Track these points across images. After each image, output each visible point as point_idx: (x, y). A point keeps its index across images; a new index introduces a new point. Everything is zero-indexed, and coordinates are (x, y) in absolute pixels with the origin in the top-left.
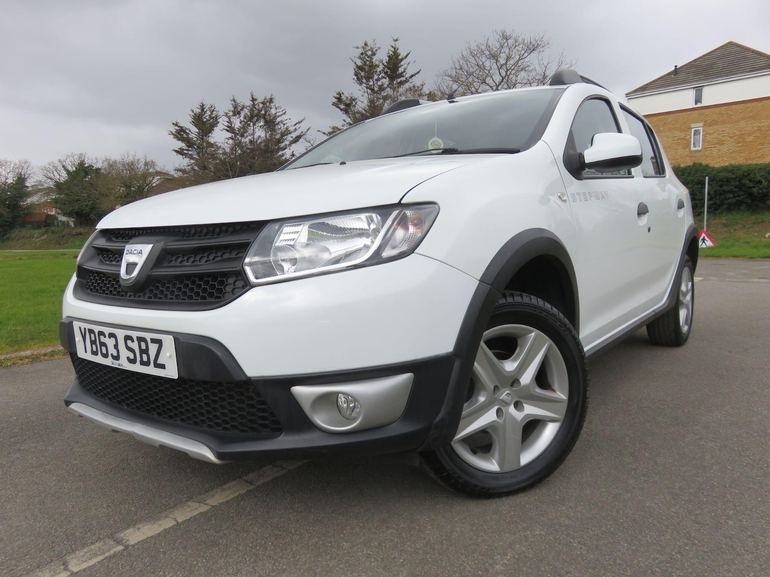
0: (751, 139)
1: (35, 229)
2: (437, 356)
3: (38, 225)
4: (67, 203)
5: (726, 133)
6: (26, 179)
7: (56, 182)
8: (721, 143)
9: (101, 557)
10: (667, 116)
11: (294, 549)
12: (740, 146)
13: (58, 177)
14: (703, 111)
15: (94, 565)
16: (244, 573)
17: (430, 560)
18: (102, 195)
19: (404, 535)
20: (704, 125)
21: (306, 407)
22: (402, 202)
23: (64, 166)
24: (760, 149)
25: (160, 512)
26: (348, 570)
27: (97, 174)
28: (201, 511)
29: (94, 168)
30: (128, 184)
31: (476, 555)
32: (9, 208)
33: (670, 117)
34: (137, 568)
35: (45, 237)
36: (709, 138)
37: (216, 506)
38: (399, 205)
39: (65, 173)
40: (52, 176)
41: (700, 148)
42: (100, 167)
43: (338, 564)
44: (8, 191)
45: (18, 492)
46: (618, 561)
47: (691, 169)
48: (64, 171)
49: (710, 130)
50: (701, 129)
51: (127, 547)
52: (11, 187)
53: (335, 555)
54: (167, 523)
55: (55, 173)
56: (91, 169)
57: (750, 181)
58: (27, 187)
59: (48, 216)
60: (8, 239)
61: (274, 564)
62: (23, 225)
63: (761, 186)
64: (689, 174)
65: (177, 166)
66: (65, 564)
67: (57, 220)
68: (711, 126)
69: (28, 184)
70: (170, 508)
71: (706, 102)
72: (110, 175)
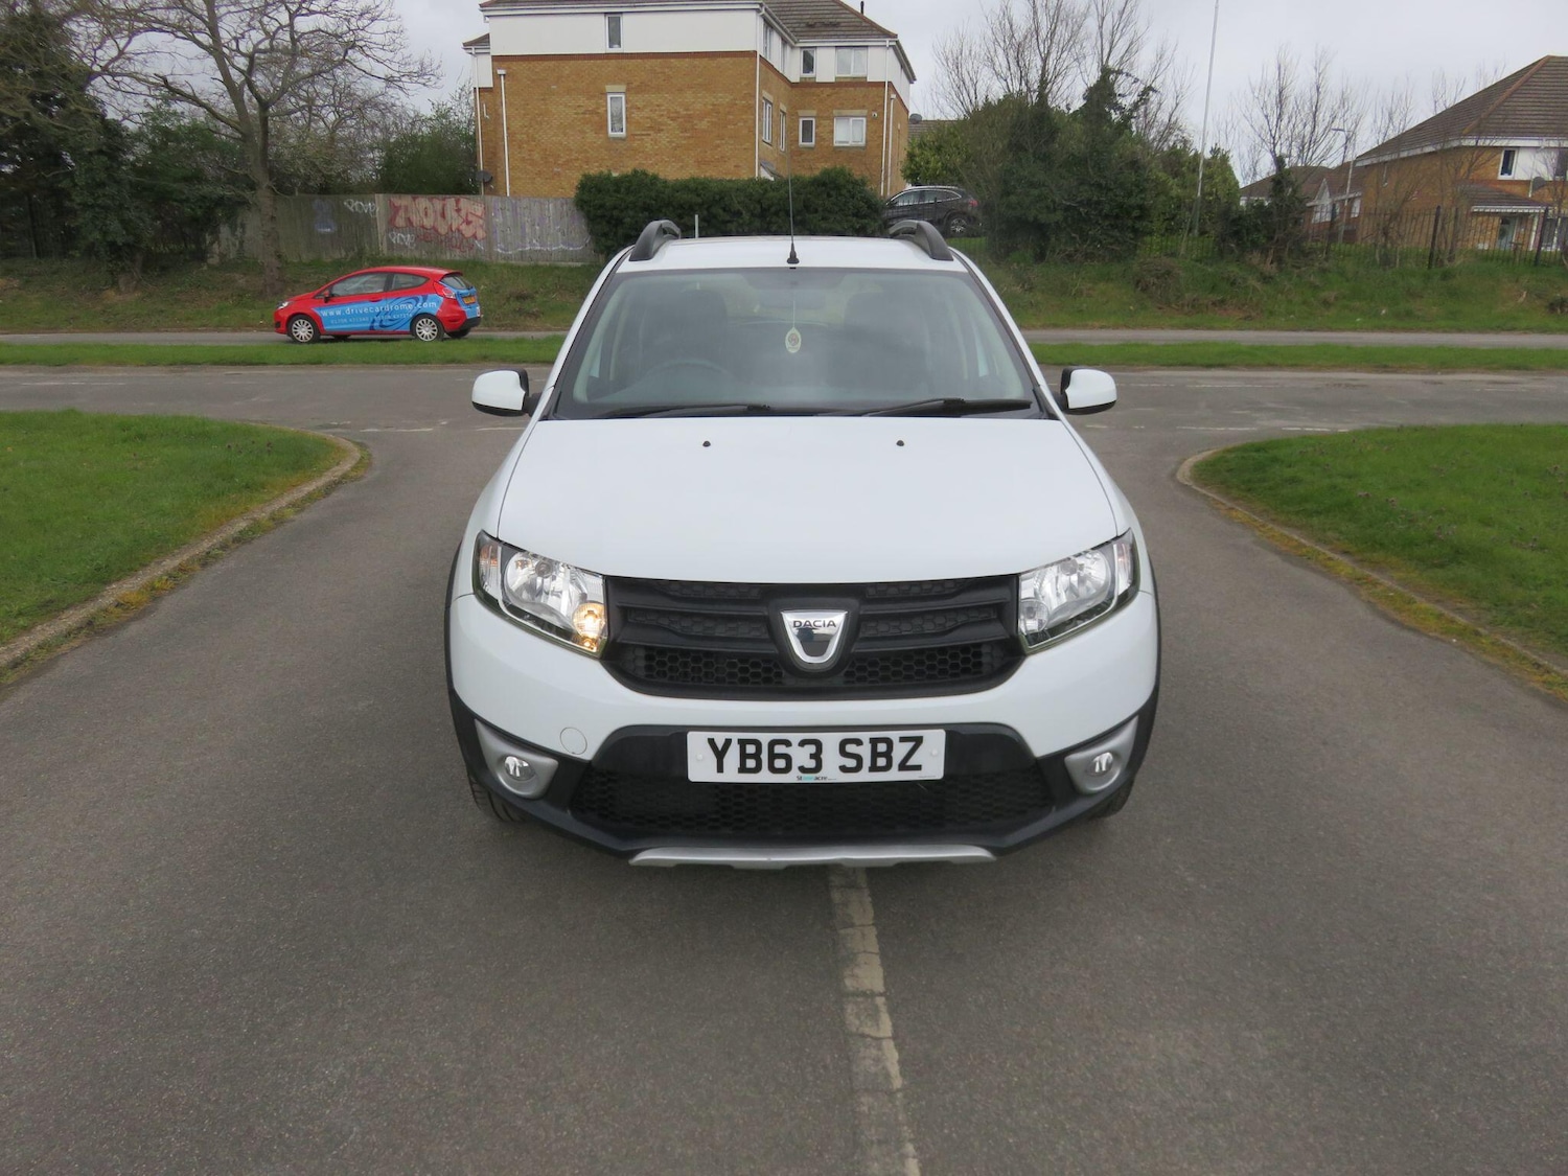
0: (704, 125)
5: (663, 110)
8: (657, 128)
10: (562, 63)
12: (689, 137)
14: (625, 62)
20: (628, 90)
24: (718, 146)
33: (567, 67)
36: (636, 115)
41: (623, 134)
47: (630, 181)
49: (639, 100)
50: (623, 96)
57: (724, 210)
63: (741, 221)
64: (628, 191)
68: (637, 93)
71: (628, 46)
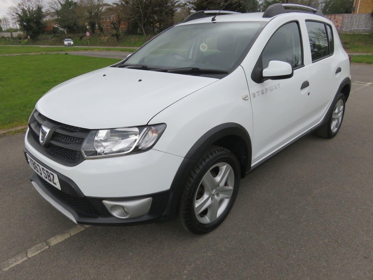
1: (49, 35)
2: (162, 191)
3: (50, 33)
4: (62, 21)
6: (42, 8)
7: (56, 10)
9: (40, 251)
11: (111, 254)
13: (57, 7)
15: (36, 255)
16: (89, 264)
17: (160, 265)
18: (79, 17)
19: (155, 251)
21: (109, 209)
22: (148, 124)
23: (59, 2)
25: (66, 230)
26: (127, 267)
27: (75, 6)
28: (81, 230)
29: (74, 2)
30: (91, 12)
31: (179, 264)
32: (36, 24)
34: (51, 258)
35: (54, 39)
37: (87, 228)
38: (147, 125)
39: (60, 5)
40: (54, 6)
42: (76, 2)
43: (125, 264)
44: (34, 15)
45: (16, 213)
46: (236, 273)
48: (59, 4)
51: (50, 247)
52: (35, 12)
53: (125, 259)
54: (67, 236)
55: (55, 6)
56: (72, 3)
58: (43, 12)
59: (54, 28)
60: (37, 40)
61: (101, 261)
62: (43, 32)
65: (113, 2)
66: (27, 253)
67: (59, 30)
69: (43, 11)
70: (70, 228)
72: (81, 6)
